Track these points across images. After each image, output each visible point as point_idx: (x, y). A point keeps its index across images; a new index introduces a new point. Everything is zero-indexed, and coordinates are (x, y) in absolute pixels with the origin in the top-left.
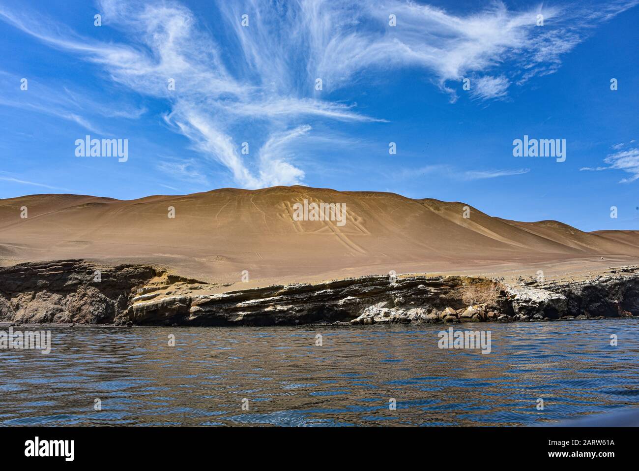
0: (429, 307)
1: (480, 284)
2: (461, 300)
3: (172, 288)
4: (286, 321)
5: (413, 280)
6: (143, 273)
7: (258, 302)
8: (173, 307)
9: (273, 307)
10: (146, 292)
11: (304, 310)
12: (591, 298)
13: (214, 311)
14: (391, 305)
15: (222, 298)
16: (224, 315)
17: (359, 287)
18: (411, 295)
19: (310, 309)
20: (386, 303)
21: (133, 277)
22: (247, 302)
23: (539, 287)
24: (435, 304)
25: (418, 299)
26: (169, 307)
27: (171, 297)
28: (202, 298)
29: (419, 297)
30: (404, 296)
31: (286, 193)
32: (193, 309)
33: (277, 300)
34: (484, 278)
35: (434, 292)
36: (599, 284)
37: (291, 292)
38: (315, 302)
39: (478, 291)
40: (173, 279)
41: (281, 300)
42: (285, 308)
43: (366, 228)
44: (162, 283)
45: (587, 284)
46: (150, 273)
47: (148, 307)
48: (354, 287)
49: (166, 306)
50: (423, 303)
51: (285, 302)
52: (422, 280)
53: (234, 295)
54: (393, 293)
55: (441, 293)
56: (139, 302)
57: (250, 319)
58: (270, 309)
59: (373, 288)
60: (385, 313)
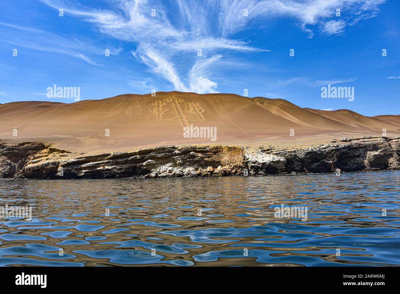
0: (197, 166)
1: (234, 151)
2: (220, 161)
3: (51, 156)
4: (111, 175)
5: (187, 149)
6: (37, 147)
7: (93, 164)
8: (48, 167)
9: (103, 167)
10: (35, 158)
11: (123, 169)
12: (312, 159)
13: (70, 170)
14: (175, 165)
15: (73, 161)
16: (75, 172)
17: (155, 154)
18: (186, 159)
19: (127, 168)
20: (171, 164)
21: (31, 149)
22: (86, 164)
23: (272, 153)
24: (201, 164)
25: (191, 162)
26: (45, 167)
27: (48, 161)
28: (64, 162)
29: (191, 160)
30: (183, 159)
31: (161, 96)
32: (60, 168)
33: (106, 163)
34: (237, 147)
35: (200, 157)
36: (319, 150)
37: (115, 157)
38: (130, 163)
39: (232, 155)
40: (52, 151)
41: (109, 162)
42: (110, 168)
43: (204, 116)
44: (45, 153)
45: (309, 150)
46: (42, 147)
47: (33, 167)
48: (152, 154)
49: (43, 167)
50: (194, 164)
51: (111, 164)
52: (194, 149)
53: (80, 160)
54: (176, 157)
55: (205, 157)
56: (30, 164)
57: (88, 174)
58: (101, 168)
59: (164, 154)
60: (169, 170)
